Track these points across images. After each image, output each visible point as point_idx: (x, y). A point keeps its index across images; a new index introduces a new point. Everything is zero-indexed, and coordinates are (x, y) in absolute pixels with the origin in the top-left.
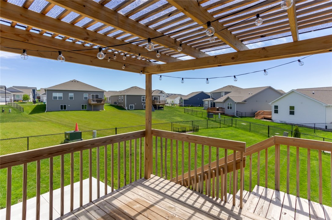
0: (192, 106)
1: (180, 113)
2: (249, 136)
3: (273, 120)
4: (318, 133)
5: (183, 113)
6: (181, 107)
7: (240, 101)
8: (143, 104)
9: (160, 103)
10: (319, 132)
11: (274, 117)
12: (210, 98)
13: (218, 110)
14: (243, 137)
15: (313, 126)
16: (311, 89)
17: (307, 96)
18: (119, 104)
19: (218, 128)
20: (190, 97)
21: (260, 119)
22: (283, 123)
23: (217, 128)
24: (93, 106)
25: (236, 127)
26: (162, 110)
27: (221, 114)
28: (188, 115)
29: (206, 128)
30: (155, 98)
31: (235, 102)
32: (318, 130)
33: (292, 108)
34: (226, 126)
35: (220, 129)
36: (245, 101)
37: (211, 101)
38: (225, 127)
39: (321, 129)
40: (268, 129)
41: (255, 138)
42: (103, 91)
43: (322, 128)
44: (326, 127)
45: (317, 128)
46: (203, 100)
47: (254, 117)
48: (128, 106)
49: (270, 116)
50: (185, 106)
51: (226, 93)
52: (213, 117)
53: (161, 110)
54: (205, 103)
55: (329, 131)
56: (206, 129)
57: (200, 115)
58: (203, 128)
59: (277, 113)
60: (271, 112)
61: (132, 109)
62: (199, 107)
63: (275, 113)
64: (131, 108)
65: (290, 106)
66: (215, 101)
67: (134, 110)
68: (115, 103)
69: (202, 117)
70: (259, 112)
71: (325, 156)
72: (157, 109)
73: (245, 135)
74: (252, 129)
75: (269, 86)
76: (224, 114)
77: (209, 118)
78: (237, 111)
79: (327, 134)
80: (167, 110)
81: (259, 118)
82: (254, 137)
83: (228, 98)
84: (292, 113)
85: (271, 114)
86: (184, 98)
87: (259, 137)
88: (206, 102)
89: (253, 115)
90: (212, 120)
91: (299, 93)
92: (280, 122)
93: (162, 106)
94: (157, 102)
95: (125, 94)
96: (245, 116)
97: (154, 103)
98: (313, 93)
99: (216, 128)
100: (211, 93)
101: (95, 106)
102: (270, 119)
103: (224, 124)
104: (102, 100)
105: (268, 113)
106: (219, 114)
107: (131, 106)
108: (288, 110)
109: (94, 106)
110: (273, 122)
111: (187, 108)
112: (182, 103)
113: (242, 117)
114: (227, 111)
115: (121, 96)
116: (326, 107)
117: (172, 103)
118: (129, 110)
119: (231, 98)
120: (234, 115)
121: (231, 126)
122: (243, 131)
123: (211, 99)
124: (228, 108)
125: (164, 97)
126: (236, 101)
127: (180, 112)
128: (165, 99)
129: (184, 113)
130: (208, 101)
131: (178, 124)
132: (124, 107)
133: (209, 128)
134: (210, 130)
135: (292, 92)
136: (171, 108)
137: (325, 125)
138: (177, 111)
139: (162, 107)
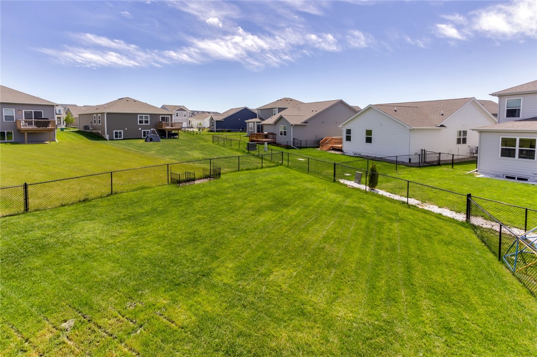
0: (229, 131)
1: (204, 143)
2: (305, 181)
3: (344, 152)
4: (401, 170)
5: (211, 143)
6: (210, 133)
7: (299, 122)
8: (140, 129)
9: (172, 126)
10: (401, 168)
11: (346, 146)
12: (256, 118)
13: (266, 136)
14: (294, 185)
15: (394, 159)
16: (392, 105)
17: (387, 115)
18: (93, 129)
19: (259, 170)
20: (226, 116)
21: (326, 151)
22: (357, 155)
23: (257, 168)
24: (26, 134)
25: (288, 166)
26: (176, 138)
27: (268, 144)
28: (217, 146)
29: (238, 170)
30: (163, 119)
31: (291, 124)
32: (401, 166)
33: (369, 133)
34: (273, 165)
35: (261, 170)
36: (306, 122)
37: (257, 122)
38: (270, 167)
39: (403, 163)
40: (333, 168)
41: (313, 185)
42: (52, 104)
43: (405, 161)
44: (410, 159)
45: (399, 162)
46: (246, 121)
47: (318, 147)
48: (110, 133)
49: (340, 146)
50: (217, 131)
51: (280, 110)
52: (257, 149)
53: (174, 138)
54: (248, 126)
55: (413, 167)
56: (236, 171)
57: (237, 147)
58: (233, 170)
59: (350, 140)
60: (341, 139)
61: (119, 138)
62: (241, 132)
63: (347, 140)
64: (116, 136)
65: (367, 130)
66: (264, 122)
67: (124, 139)
68: (86, 127)
69: (238, 150)
70: (326, 140)
71: (409, 210)
72: (166, 137)
73: (299, 180)
74: (312, 168)
75: (340, 99)
76: (275, 143)
77: (250, 152)
78: (294, 139)
79: (411, 171)
80: (186, 138)
81: (325, 148)
82: (313, 183)
83: (281, 118)
84: (369, 140)
85: (341, 143)
86: (216, 118)
87: (321, 182)
88: (251, 125)
89: (317, 144)
90: (254, 155)
91: (378, 110)
92: (353, 155)
93: (176, 132)
94: (168, 125)
95: (104, 111)
96: (305, 146)
97: (162, 127)
98: (396, 111)
99: (254, 169)
100: (258, 110)
101: (31, 133)
102: (340, 150)
103: (270, 161)
104: (49, 122)
105: (338, 141)
106: (266, 143)
107: (116, 133)
108: (364, 136)
109: (28, 133)
110: (344, 155)
111: (220, 134)
112: (213, 125)
113: (300, 148)
114: (280, 139)
115: (97, 114)
116: (411, 130)
117: (199, 126)
118: (113, 140)
119: (285, 117)
120: (289, 144)
121: (281, 164)
122: (298, 172)
123: (257, 120)
124: (281, 134)
125: (185, 116)
126: (293, 121)
127: (206, 141)
128: (188, 119)
129: (213, 142)
130: (254, 122)
131: (191, 164)
132: (104, 136)
133: (242, 170)
134: (243, 174)
135: (369, 108)
136: (194, 135)
137: (408, 157)
138: (202, 139)
139: (177, 134)
